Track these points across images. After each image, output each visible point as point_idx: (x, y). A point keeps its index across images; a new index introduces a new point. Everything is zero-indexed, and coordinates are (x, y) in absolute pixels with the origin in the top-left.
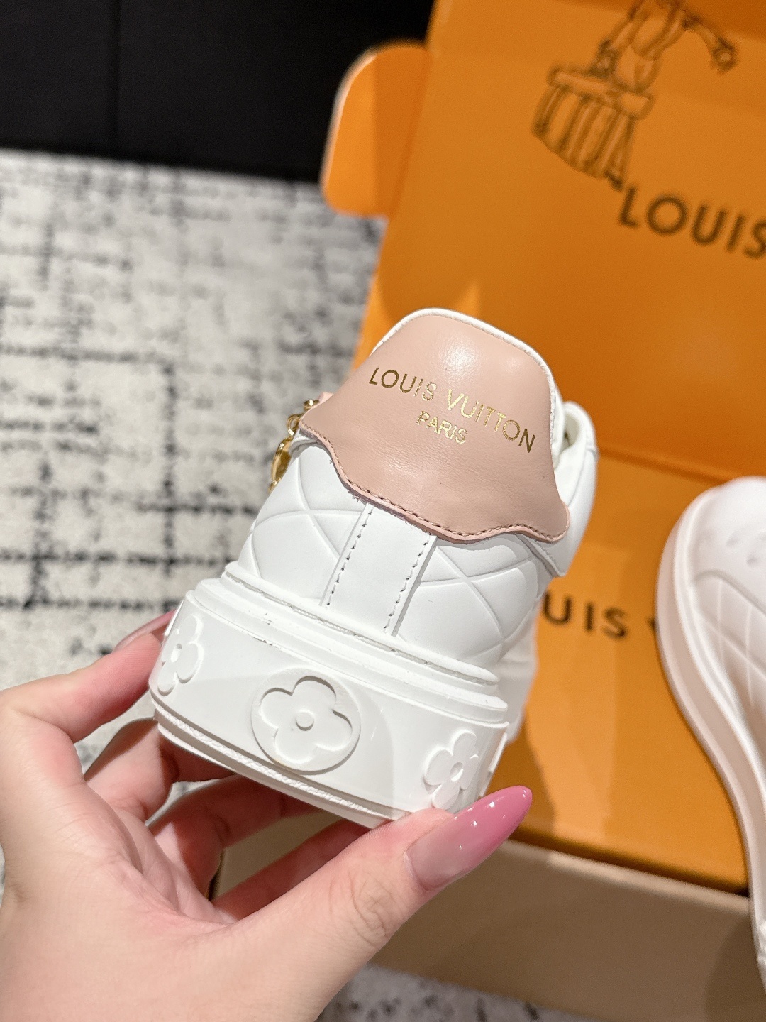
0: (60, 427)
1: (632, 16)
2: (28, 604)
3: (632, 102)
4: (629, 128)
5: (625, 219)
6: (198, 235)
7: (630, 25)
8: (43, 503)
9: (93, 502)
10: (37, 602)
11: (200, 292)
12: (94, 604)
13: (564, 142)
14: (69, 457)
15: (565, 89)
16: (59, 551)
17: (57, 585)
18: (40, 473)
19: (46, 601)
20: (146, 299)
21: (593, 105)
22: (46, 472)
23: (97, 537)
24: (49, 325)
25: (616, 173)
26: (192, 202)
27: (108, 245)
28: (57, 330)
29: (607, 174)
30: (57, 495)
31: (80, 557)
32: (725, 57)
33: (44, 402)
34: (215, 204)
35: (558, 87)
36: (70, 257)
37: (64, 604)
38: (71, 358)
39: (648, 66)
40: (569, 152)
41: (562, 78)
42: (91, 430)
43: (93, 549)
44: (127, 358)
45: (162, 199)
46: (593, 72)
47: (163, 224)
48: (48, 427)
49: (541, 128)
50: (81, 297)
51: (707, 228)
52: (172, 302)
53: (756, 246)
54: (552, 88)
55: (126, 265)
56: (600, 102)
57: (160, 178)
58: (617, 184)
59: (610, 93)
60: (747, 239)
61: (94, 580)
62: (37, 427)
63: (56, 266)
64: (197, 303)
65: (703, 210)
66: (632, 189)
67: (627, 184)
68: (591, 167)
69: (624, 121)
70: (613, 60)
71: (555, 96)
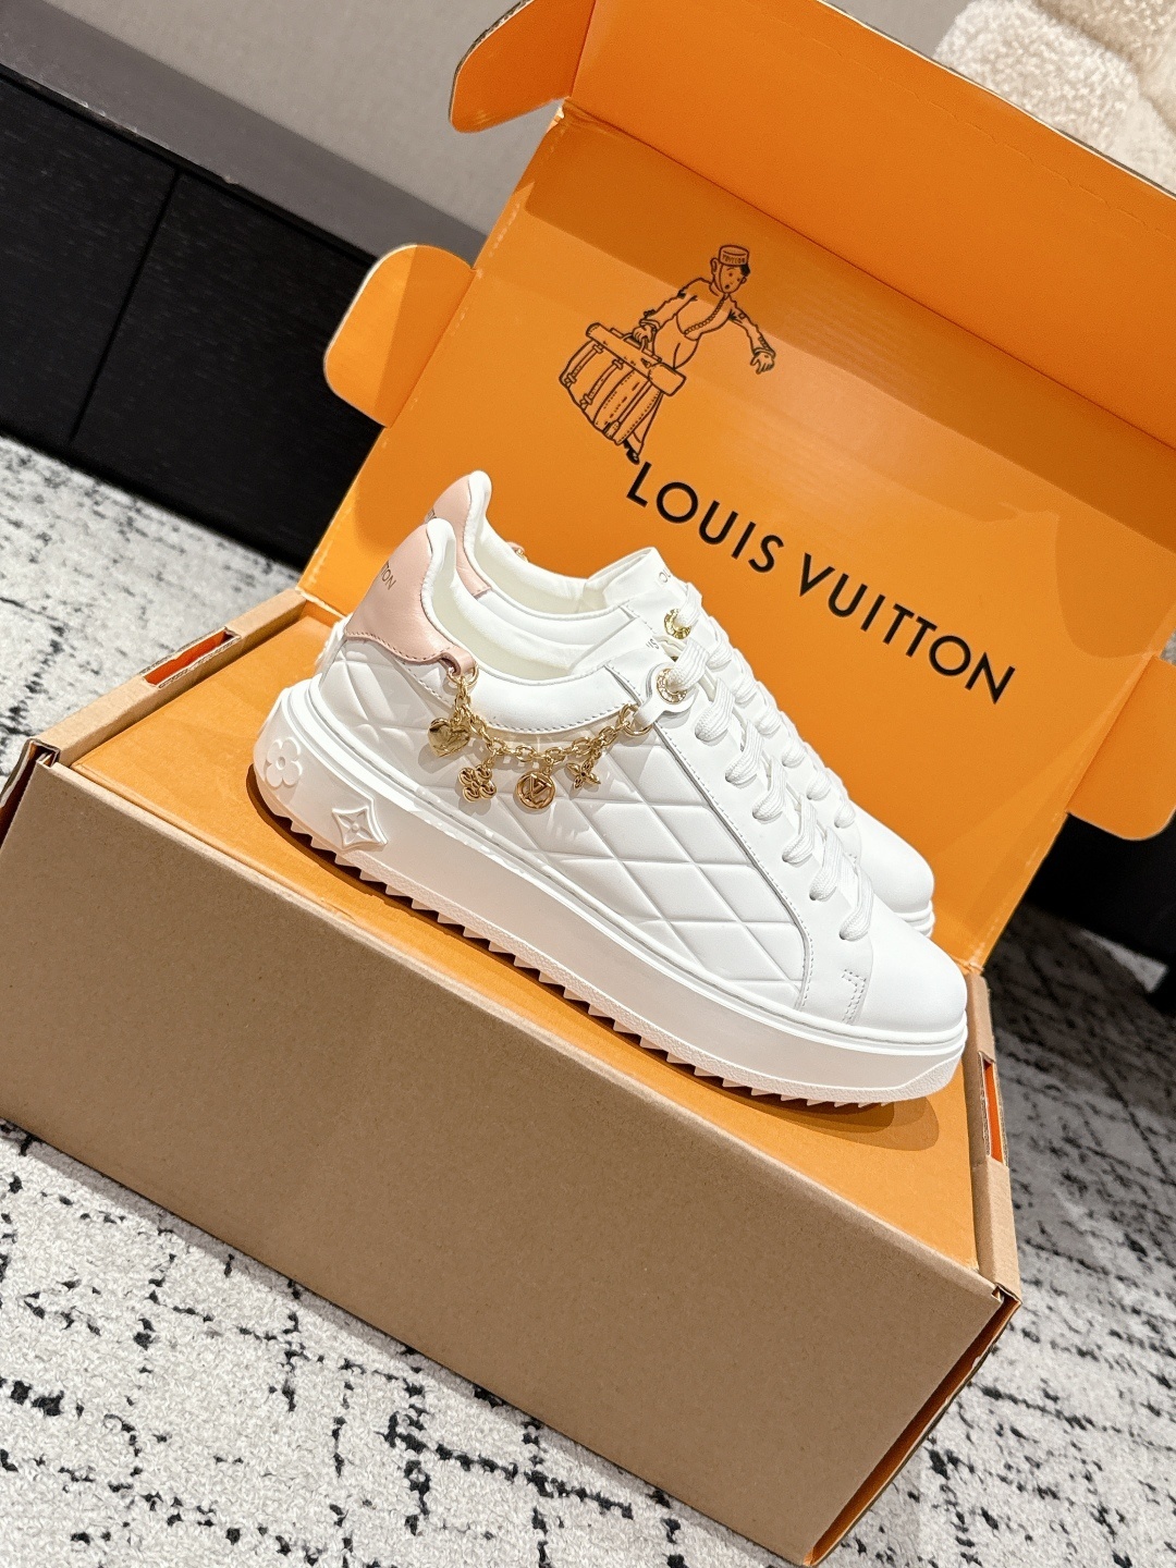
1: (681, 295)
3: (664, 378)
4: (658, 401)
5: (632, 495)
6: (142, 550)
7: (680, 302)
11: (127, 591)
13: (589, 397)
15: (602, 346)
20: (55, 570)
21: (627, 369)
25: (636, 446)
27: (28, 516)
32: (764, 359)
34: (173, 537)
35: (593, 339)
39: (688, 346)
40: (591, 411)
41: (598, 334)
45: (111, 510)
46: (631, 337)
47: (103, 527)
49: (567, 379)
51: (713, 530)
52: (87, 582)
53: (762, 561)
54: (589, 339)
55: (43, 537)
56: (632, 365)
58: (632, 456)
59: (645, 362)
60: (753, 549)
64: (117, 595)
65: (715, 505)
66: (647, 466)
67: (643, 460)
68: (611, 432)
69: (653, 392)
70: (655, 330)
71: (589, 347)
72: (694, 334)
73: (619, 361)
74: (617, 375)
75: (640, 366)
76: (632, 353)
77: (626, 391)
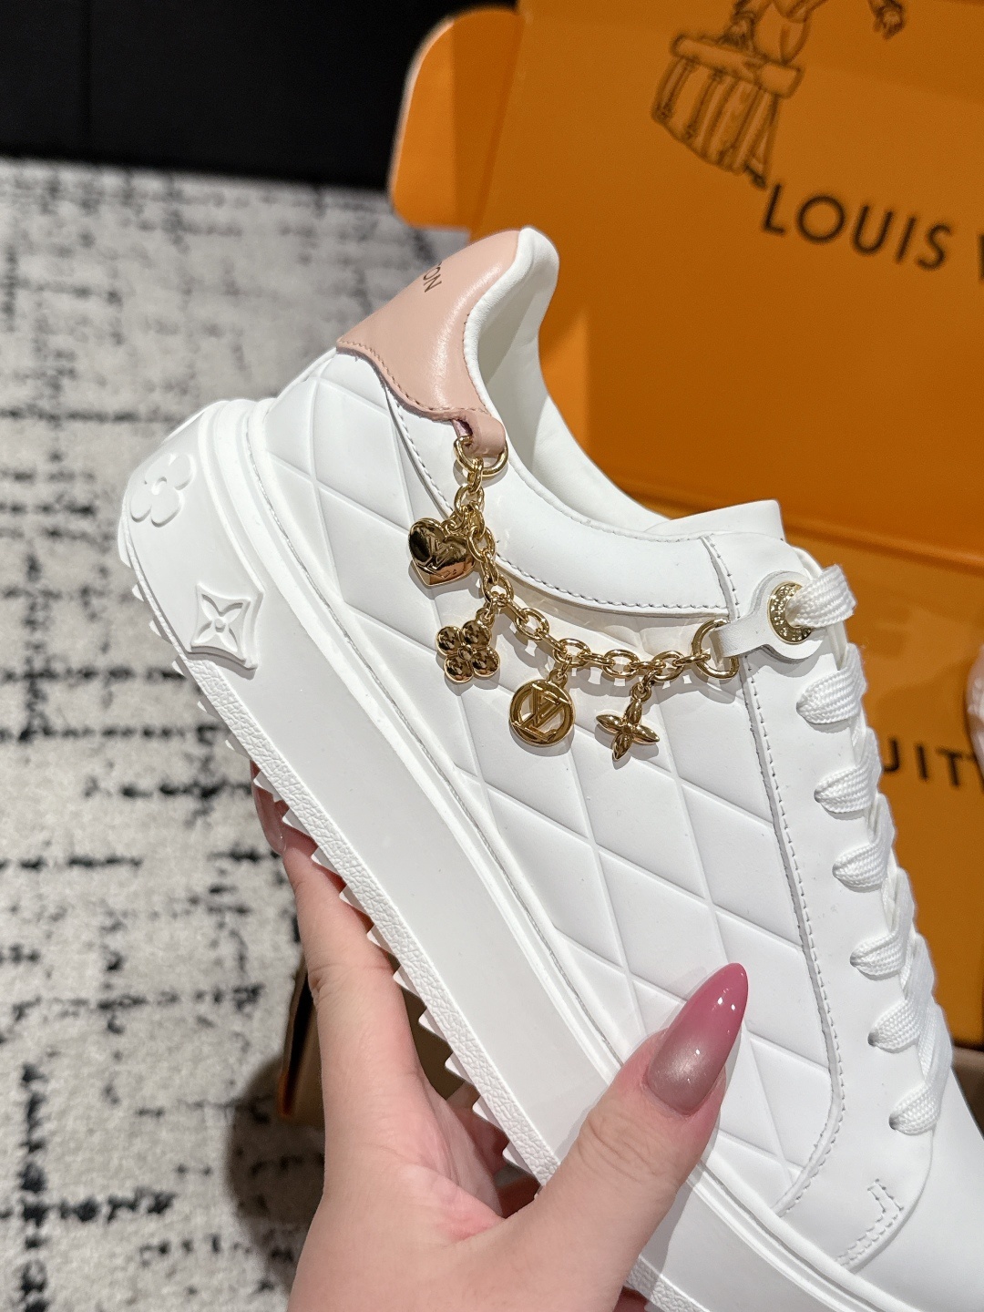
0: (46, 509)
2: (25, 736)
3: (776, 77)
4: (774, 108)
5: (768, 224)
6: (203, 256)
8: (32, 608)
9: (96, 602)
10: (35, 732)
11: (213, 330)
12: (109, 733)
13: (692, 127)
14: (61, 547)
15: (693, 61)
16: (58, 667)
17: (59, 710)
18: (25, 568)
19: (47, 732)
20: (143, 341)
21: (728, 80)
22: (33, 567)
23: (105, 648)
24: (20, 377)
25: (759, 167)
26: (192, 213)
27: (88, 272)
28: (30, 382)
29: (747, 168)
30: (50, 595)
31: (88, 674)
32: (891, 18)
33: (22, 477)
34: (222, 215)
35: (682, 57)
36: (41, 288)
37: (70, 733)
38: (53, 419)
39: (796, 30)
40: (699, 141)
41: (688, 46)
42: (87, 511)
43: (102, 663)
44: (124, 417)
45: (154, 211)
46: (727, 39)
47: (156, 243)
48: (30, 509)
49: (663, 112)
50: (60, 341)
51: (870, 236)
52: (176, 342)
53: (931, 255)
54: (676, 59)
55: (113, 297)
57: (149, 183)
58: (759, 180)
59: (749, 65)
60: (920, 247)
61: (107, 701)
62: (17, 509)
63: (23, 300)
64: (208, 344)
65: (865, 211)
66: (778, 189)
67: (772, 180)
68: (727, 160)
69: (766, 100)
70: (753, 22)
71: (679, 70)
72: (801, 12)
73: (718, 73)
74: (720, 90)
75: (745, 72)
76: (732, 58)
77: (735, 105)
